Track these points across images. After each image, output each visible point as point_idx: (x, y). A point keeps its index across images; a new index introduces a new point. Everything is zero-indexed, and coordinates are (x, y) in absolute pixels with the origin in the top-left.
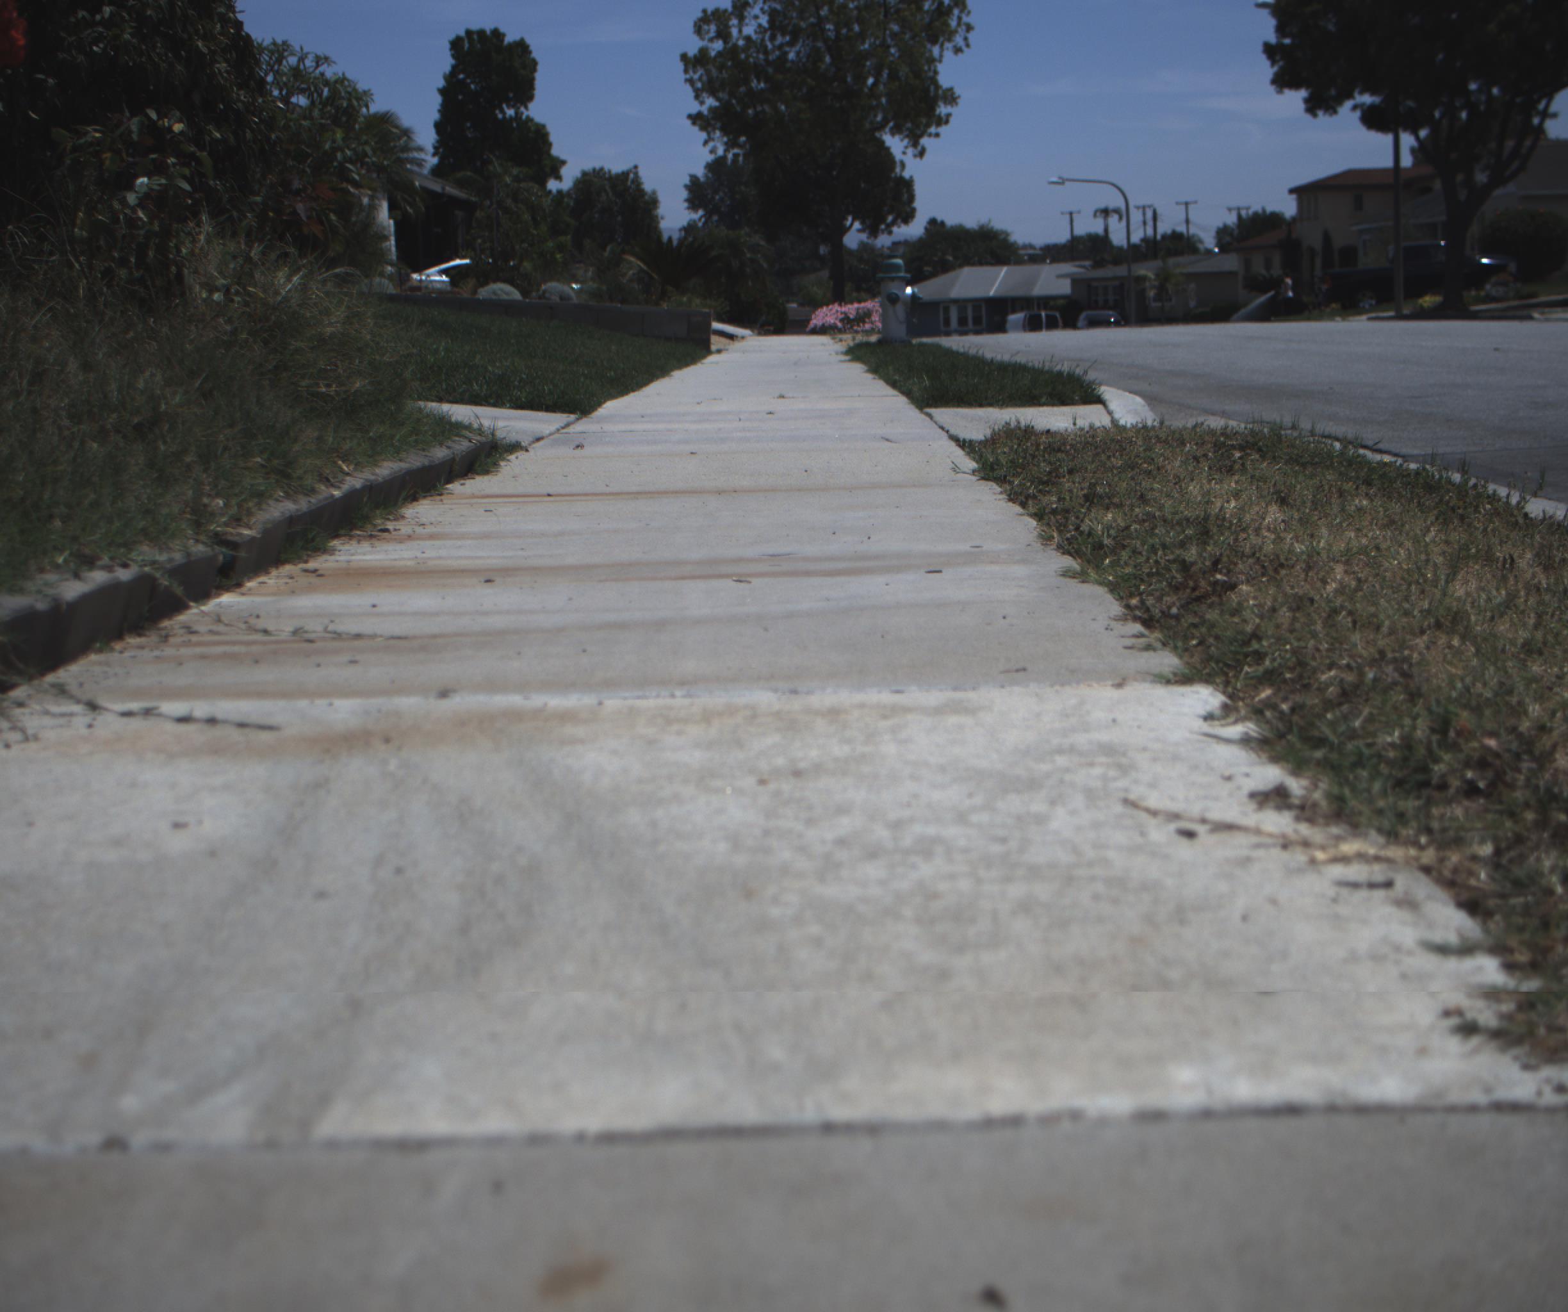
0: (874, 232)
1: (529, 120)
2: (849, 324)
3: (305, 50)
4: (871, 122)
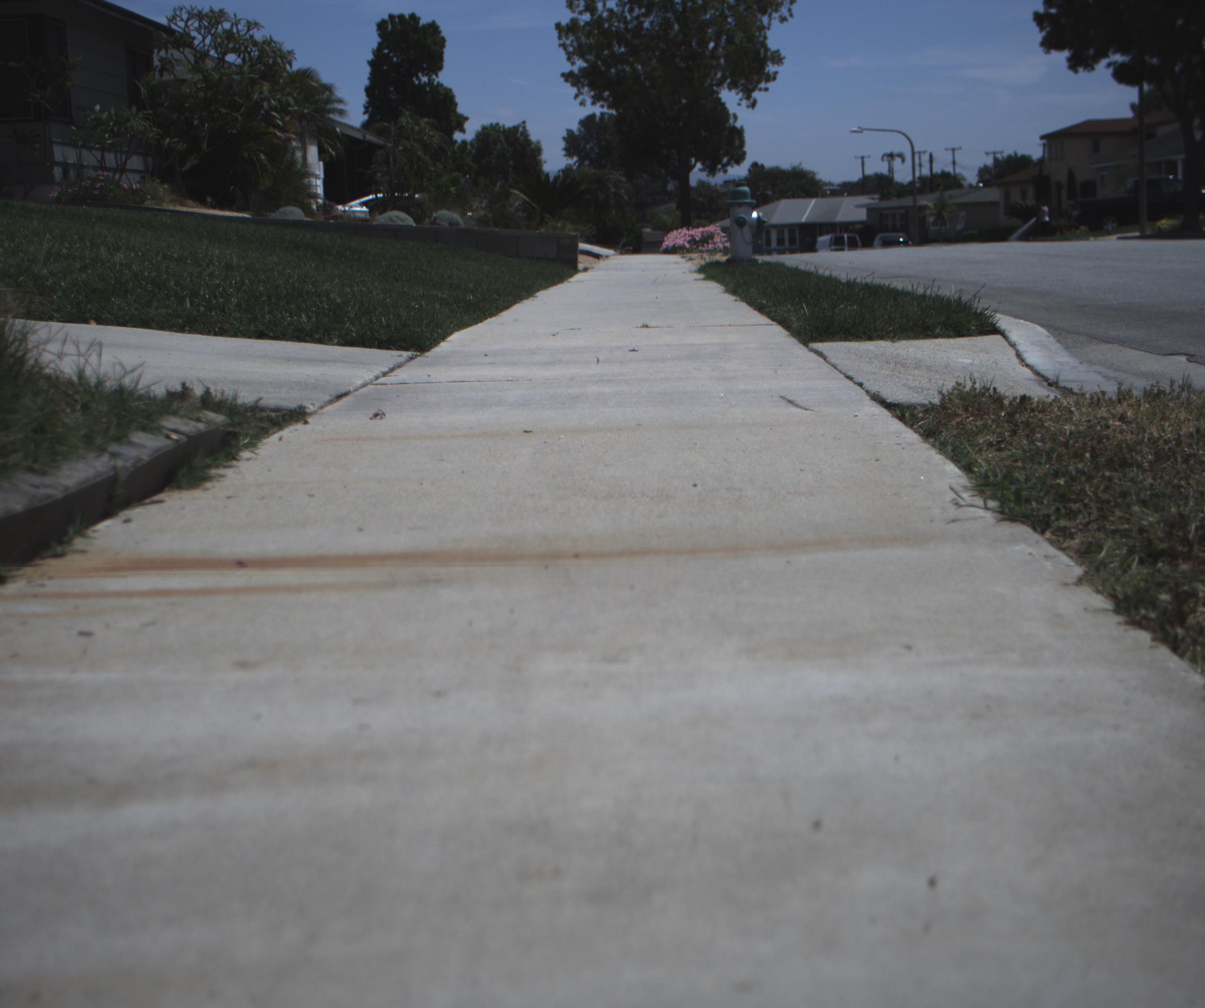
0: (712, 171)
1: (440, 85)
2: (695, 245)
3: (238, 18)
4: (713, 79)
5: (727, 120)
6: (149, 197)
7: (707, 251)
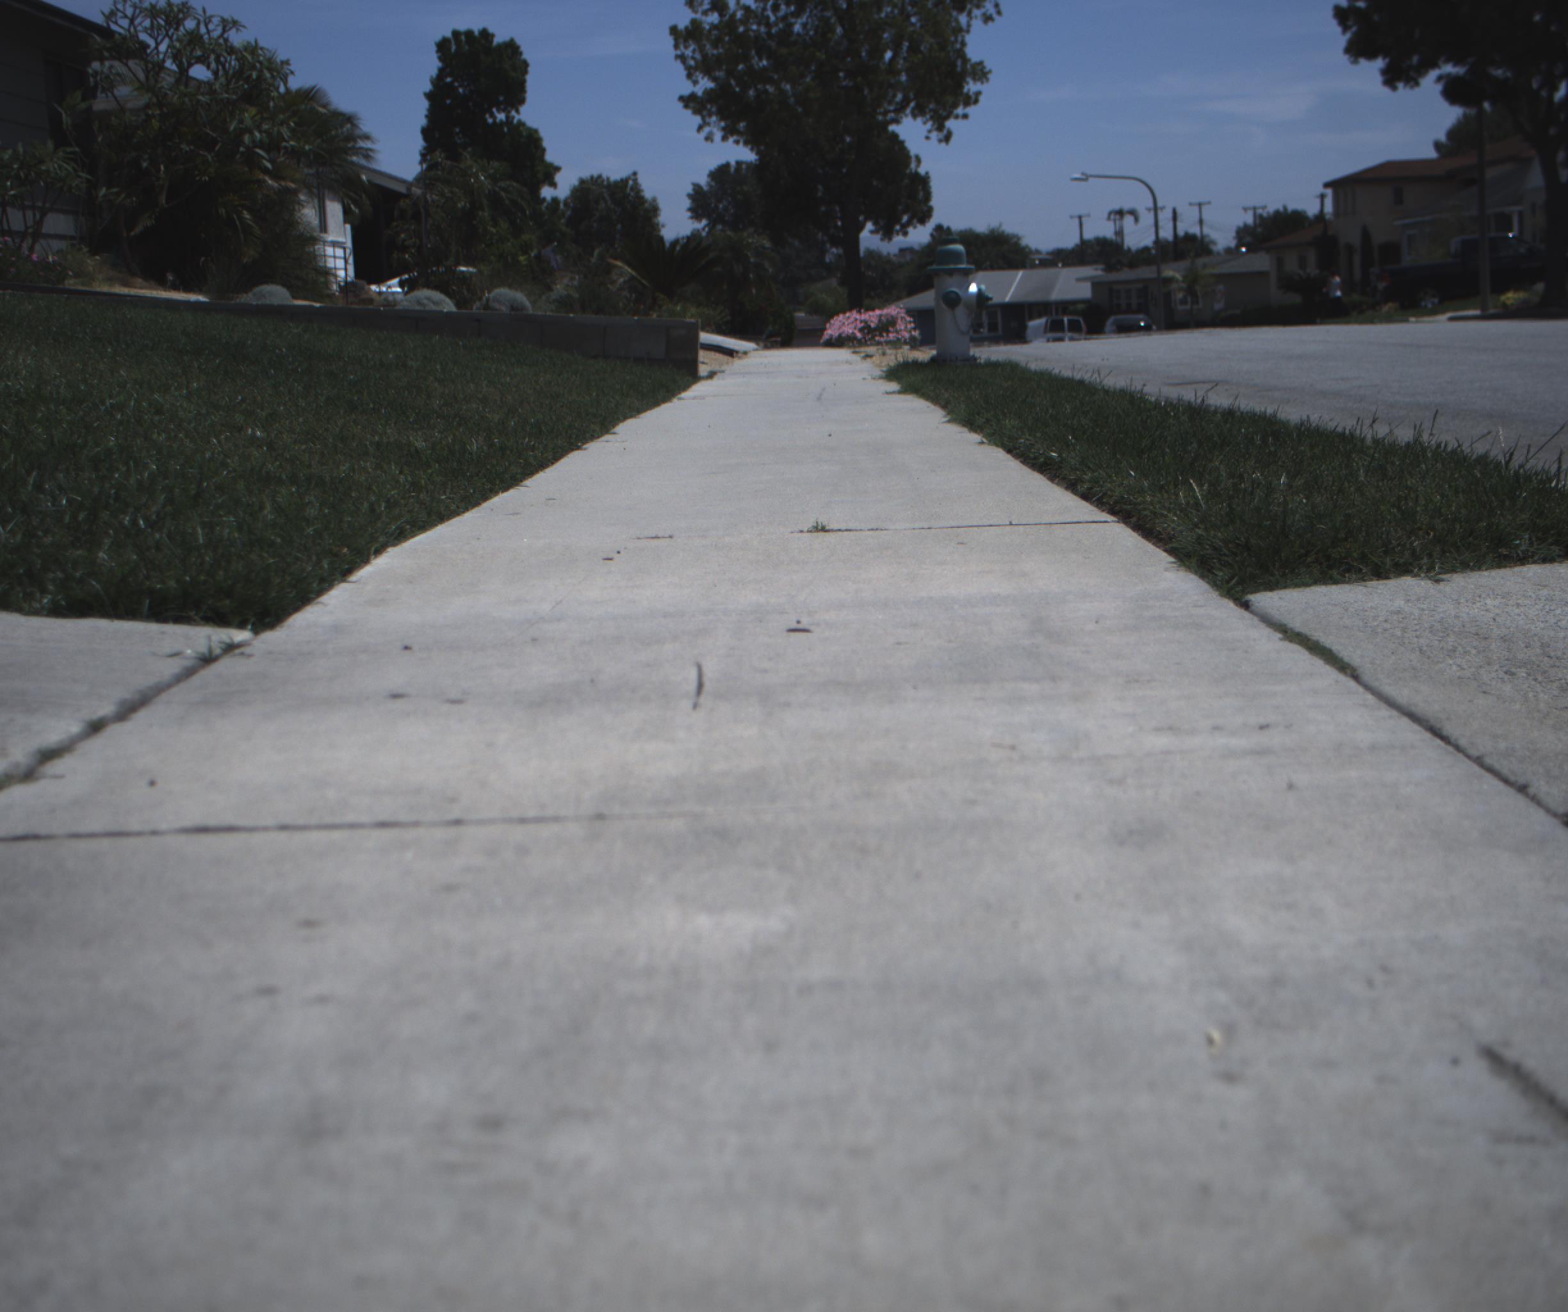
0: (888, 234)
1: (521, 124)
2: (870, 334)
3: (208, 14)
4: (890, 103)
5: (908, 165)
6: (70, 273)
7: (888, 343)
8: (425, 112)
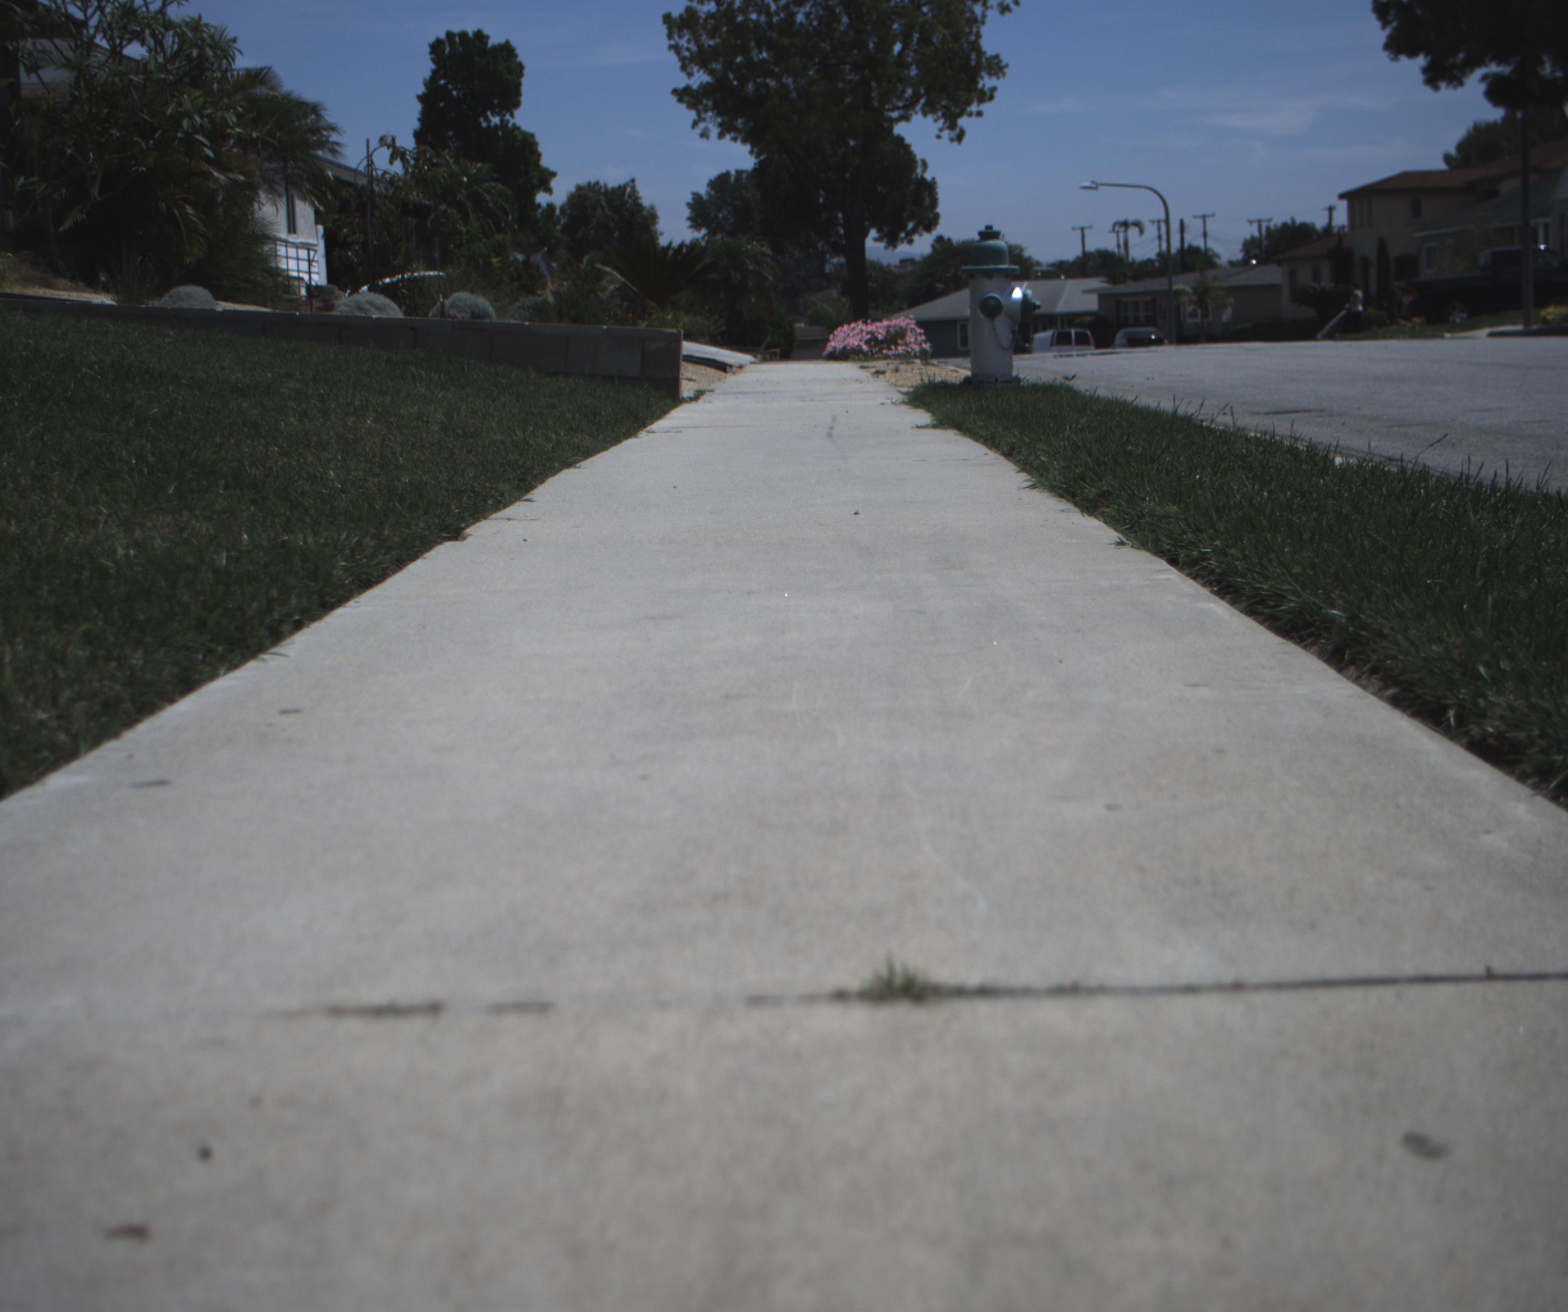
0: (892, 241)
1: (516, 128)
2: (877, 347)
4: (899, 98)
5: (913, 170)
7: (897, 356)
8: (418, 115)
